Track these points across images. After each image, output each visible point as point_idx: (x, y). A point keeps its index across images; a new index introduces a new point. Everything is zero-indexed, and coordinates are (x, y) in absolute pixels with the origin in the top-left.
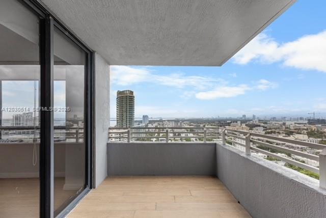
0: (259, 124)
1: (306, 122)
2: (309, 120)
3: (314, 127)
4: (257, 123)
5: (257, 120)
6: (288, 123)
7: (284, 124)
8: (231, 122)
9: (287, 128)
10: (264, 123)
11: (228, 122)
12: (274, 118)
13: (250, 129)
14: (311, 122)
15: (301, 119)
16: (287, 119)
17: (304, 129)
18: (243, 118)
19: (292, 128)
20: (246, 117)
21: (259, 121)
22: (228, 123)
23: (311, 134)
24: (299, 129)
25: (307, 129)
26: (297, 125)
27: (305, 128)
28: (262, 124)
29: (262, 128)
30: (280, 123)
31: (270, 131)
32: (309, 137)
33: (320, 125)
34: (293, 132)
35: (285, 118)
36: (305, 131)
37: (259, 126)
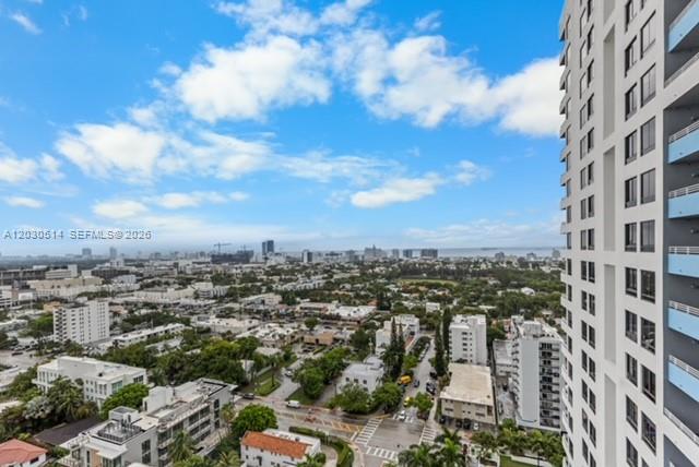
0: (126, 268)
1: (209, 259)
2: (213, 256)
3: (219, 268)
4: (122, 266)
5: (121, 260)
6: (182, 263)
7: (176, 265)
8: (48, 269)
9: (181, 272)
10: (137, 266)
11: (35, 268)
12: (157, 254)
13: (103, 283)
14: (218, 259)
15: (202, 254)
16: (179, 256)
17: (207, 272)
18: (85, 257)
19: (189, 272)
20: (93, 253)
21: (126, 261)
22: (38, 272)
23: (216, 280)
24: (200, 273)
25: (210, 273)
26: (197, 266)
27: (209, 269)
28: (134, 269)
29: (134, 278)
30: (168, 263)
31: (150, 281)
32: (215, 285)
33: (227, 264)
34: (191, 279)
35: (176, 253)
36: (209, 276)
37: (127, 273)
